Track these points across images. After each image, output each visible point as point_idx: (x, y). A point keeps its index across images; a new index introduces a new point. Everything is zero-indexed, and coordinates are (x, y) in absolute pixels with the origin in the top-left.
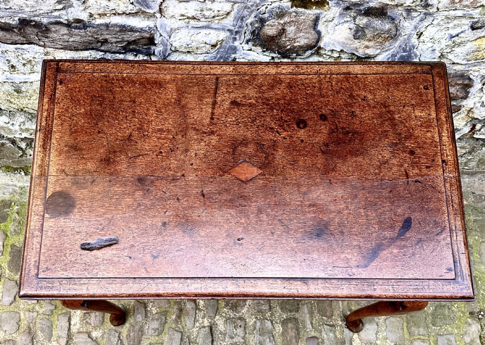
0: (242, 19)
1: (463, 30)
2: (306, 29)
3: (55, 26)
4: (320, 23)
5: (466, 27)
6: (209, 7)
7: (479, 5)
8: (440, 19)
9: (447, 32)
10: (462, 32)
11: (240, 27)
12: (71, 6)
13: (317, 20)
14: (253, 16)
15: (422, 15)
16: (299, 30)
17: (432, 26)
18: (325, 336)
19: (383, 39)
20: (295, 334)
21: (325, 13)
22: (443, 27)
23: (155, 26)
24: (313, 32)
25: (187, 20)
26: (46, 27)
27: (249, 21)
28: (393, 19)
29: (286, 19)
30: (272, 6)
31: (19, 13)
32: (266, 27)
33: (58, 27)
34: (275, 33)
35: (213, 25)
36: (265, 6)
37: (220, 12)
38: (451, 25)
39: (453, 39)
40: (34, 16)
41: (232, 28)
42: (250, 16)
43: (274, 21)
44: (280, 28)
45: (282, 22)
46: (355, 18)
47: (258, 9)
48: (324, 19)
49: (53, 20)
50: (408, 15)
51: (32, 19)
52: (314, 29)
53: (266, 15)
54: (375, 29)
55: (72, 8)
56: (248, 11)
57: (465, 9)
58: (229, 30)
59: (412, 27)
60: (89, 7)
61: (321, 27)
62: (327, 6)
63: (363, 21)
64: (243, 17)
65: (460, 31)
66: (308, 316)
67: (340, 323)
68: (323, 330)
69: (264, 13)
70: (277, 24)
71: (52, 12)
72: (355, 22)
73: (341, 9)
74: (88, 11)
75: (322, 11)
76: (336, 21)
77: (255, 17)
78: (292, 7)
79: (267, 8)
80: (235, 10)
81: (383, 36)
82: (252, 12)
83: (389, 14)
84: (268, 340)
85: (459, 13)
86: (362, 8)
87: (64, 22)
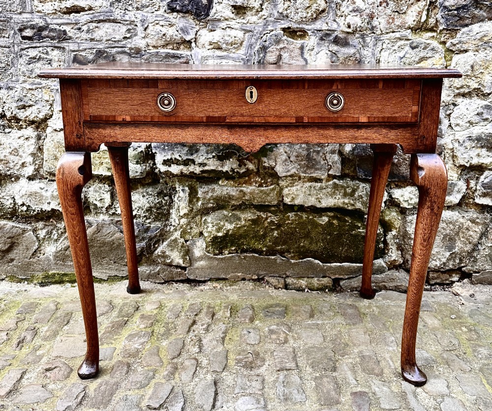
0: (251, 47)
1: (406, 50)
2: (296, 56)
3: (121, 55)
4: (305, 51)
5: (407, 48)
6: (228, 34)
7: (407, 25)
8: (387, 43)
9: (395, 55)
10: (406, 52)
11: (250, 55)
12: (136, 35)
13: (302, 48)
14: (258, 44)
15: (373, 40)
16: (291, 57)
17: (384, 50)
18: (377, 389)
19: (352, 62)
20: (334, 386)
21: (307, 42)
22: (392, 51)
23: (191, 55)
24: (302, 60)
25: (213, 50)
26: (113, 57)
27: (256, 49)
28: (355, 46)
29: (281, 46)
30: (270, 34)
31: (98, 45)
32: (268, 55)
33: (122, 56)
34: (275, 59)
35: (231, 55)
36: (266, 35)
37: (236, 39)
38: (396, 48)
39: (402, 60)
40: (108, 48)
41: (244, 57)
42: (256, 43)
43: (272, 47)
44: (278, 53)
45: (278, 47)
46: (328, 46)
47: (262, 37)
48: (307, 48)
49: (120, 49)
50: (364, 42)
51: (106, 50)
52: (302, 57)
53: (267, 43)
54: (344, 54)
55: (136, 37)
56: (254, 39)
57: (399, 30)
58: (242, 59)
59: (370, 54)
60: (149, 34)
61: (306, 56)
62: (308, 37)
63: (335, 48)
64: (252, 45)
65: (404, 53)
66: (349, 373)
67: (395, 379)
68: (372, 384)
69: (265, 41)
70: (275, 49)
71: (121, 41)
72: (329, 48)
73: (317, 39)
74: (147, 40)
75: (305, 41)
76: (316, 50)
77: (260, 44)
78: (284, 35)
79: (267, 36)
80: (246, 39)
81: (351, 58)
82: (257, 40)
83: (351, 43)
84: (296, 391)
85: (397, 35)
86: (331, 38)
87: (127, 51)
